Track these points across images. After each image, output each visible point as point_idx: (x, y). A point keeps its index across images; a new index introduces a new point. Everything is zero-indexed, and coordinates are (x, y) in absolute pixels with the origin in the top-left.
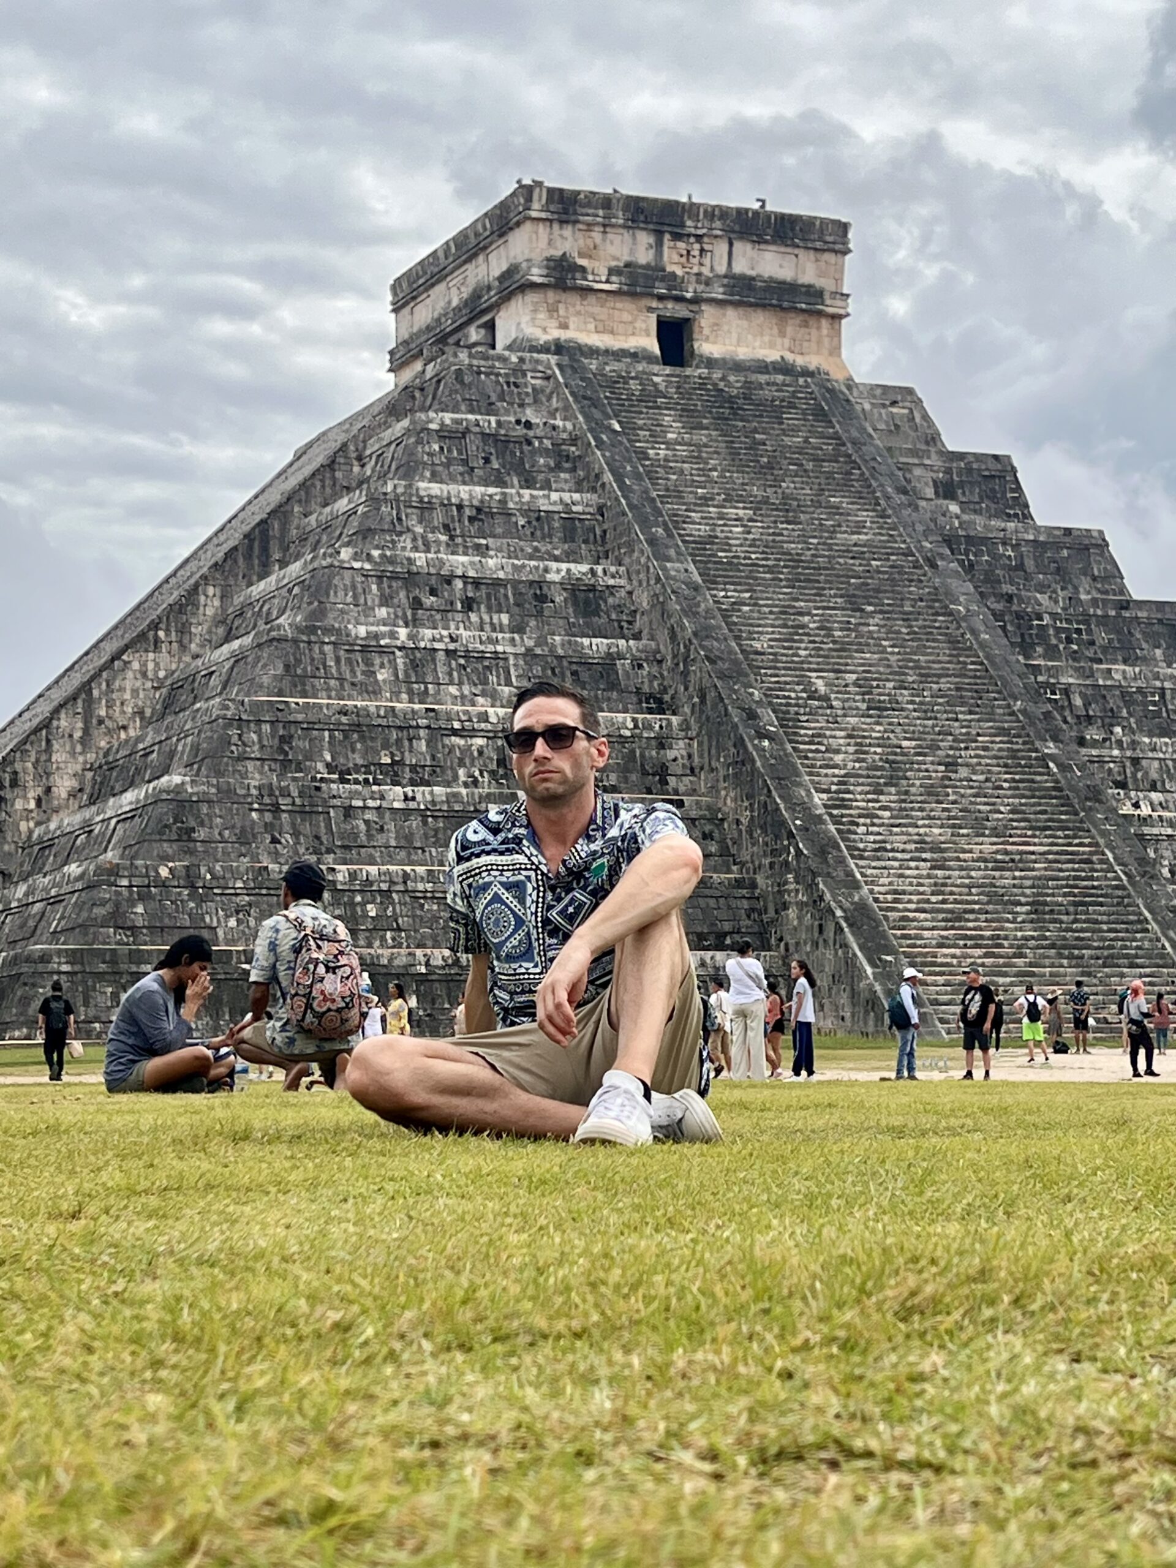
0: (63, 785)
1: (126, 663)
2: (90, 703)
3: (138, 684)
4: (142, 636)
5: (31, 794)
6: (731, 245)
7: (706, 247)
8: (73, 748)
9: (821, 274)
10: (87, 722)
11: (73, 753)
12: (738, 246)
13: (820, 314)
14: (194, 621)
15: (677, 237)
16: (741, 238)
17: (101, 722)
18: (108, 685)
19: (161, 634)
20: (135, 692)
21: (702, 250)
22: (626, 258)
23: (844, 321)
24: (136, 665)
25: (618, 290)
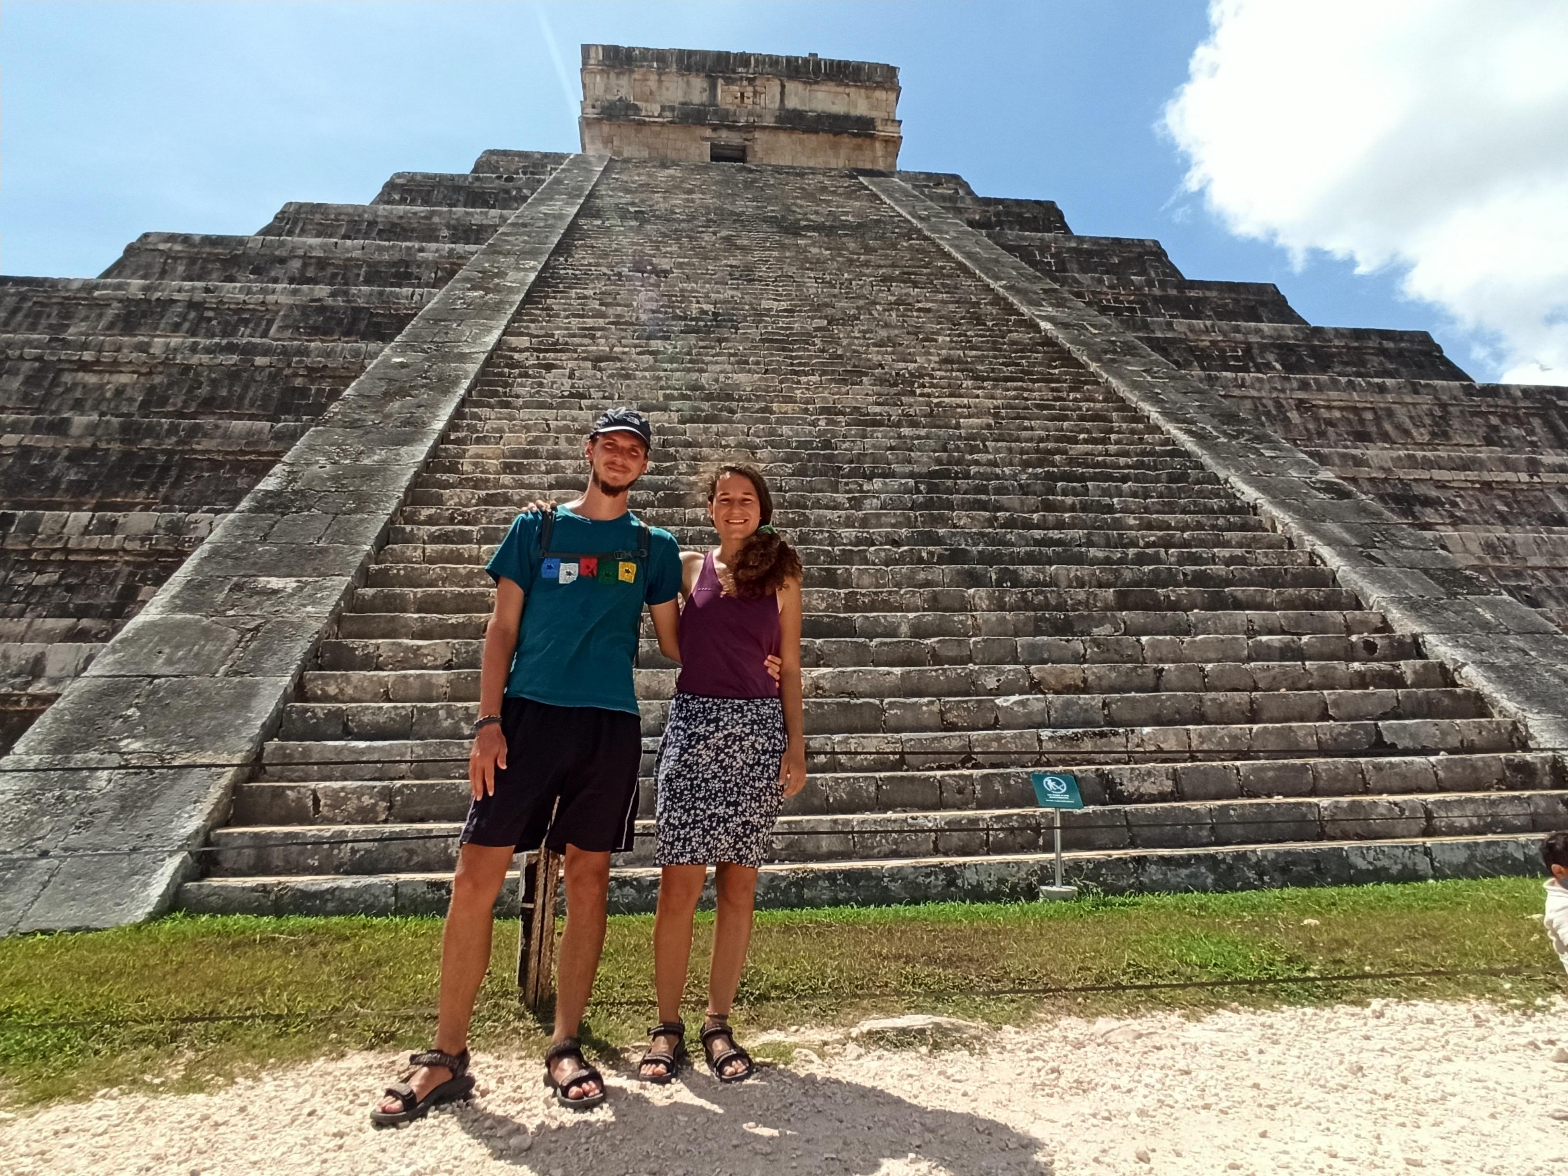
6: (783, 87)
7: (758, 89)
9: (873, 107)
12: (790, 86)
15: (729, 81)
21: (755, 93)
22: (682, 100)
23: (899, 144)
25: (671, 122)
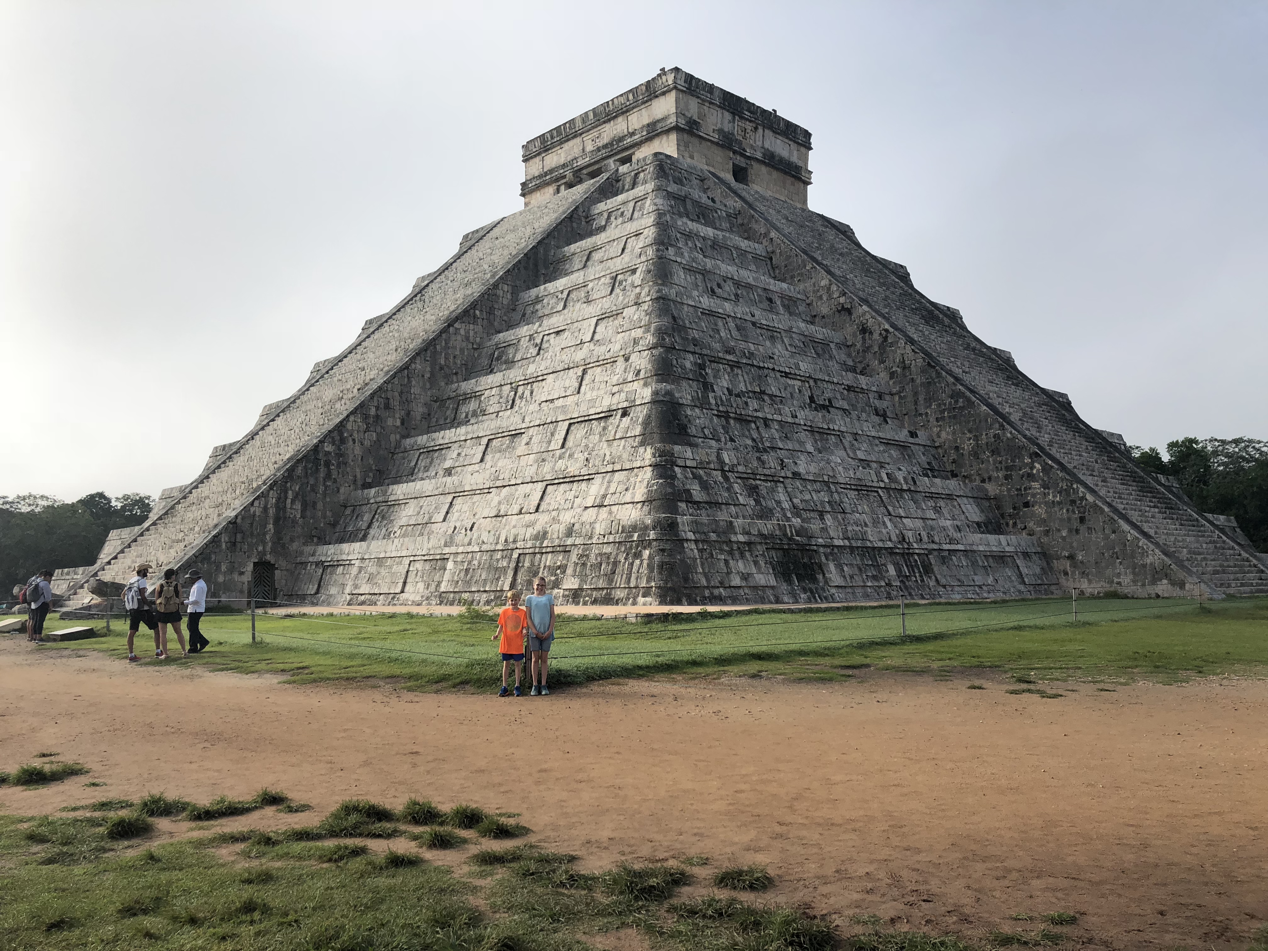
0: (419, 410)
1: (456, 329)
2: (435, 353)
3: (464, 344)
4: (466, 312)
5: (397, 416)
6: (764, 131)
7: (753, 129)
8: (424, 385)
9: (799, 159)
10: (432, 367)
11: (423, 388)
12: (767, 131)
13: (800, 179)
14: (496, 306)
15: (742, 118)
16: (769, 128)
17: (441, 368)
18: (446, 343)
19: (477, 312)
20: (462, 350)
22: (719, 126)
23: (809, 187)
24: (462, 332)
25: (717, 144)
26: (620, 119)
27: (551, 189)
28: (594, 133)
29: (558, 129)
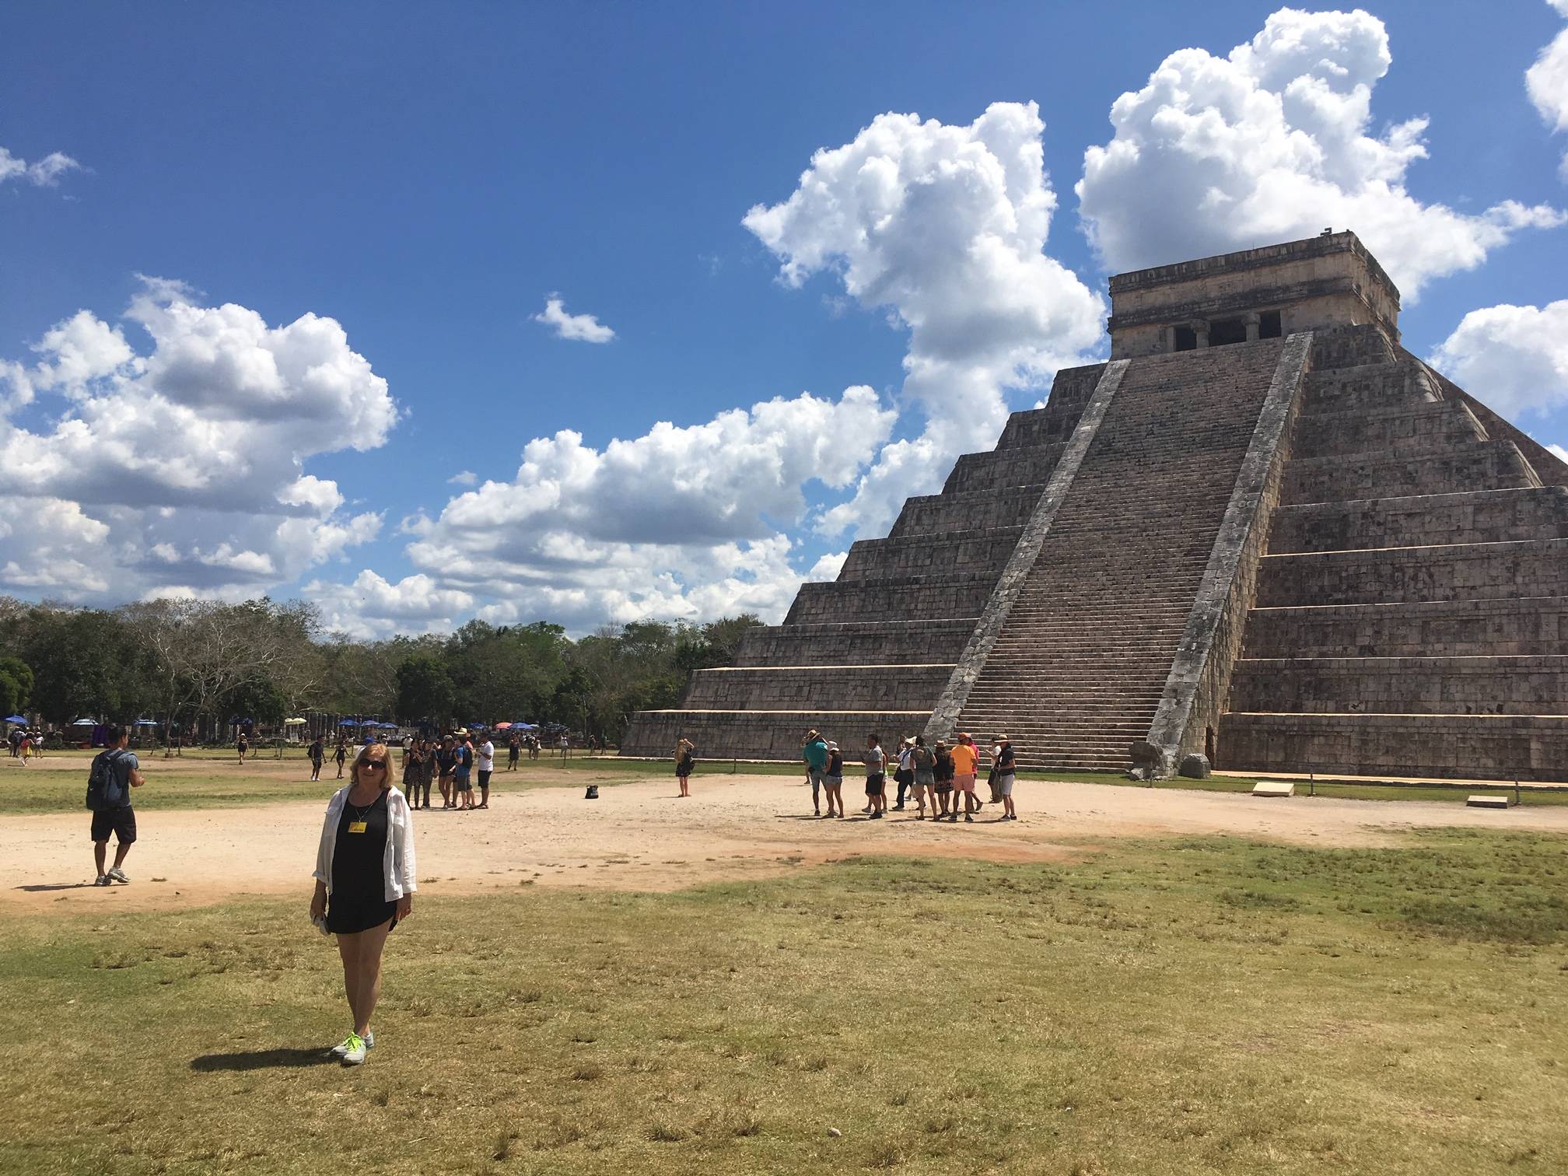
3: (1267, 513)
4: (1266, 481)
10: (1257, 536)
14: (1276, 474)
16: (1384, 290)
17: (1260, 537)
19: (1270, 481)
26: (1265, 271)
27: (1153, 331)
28: (1224, 279)
29: (1169, 268)
